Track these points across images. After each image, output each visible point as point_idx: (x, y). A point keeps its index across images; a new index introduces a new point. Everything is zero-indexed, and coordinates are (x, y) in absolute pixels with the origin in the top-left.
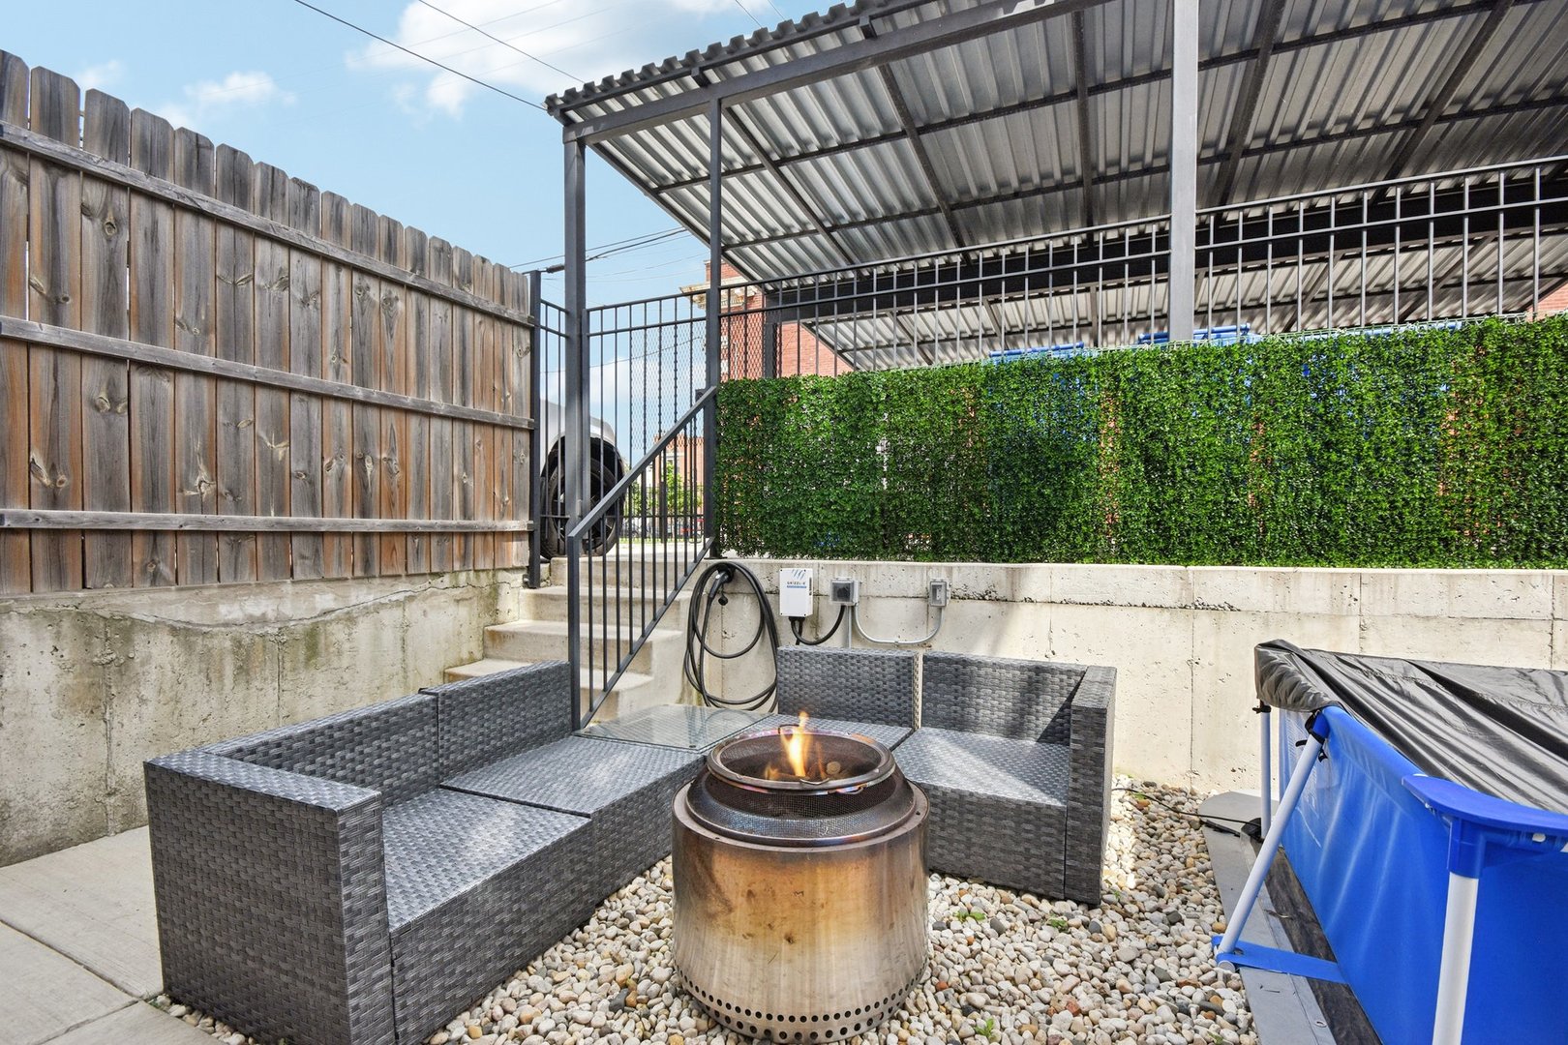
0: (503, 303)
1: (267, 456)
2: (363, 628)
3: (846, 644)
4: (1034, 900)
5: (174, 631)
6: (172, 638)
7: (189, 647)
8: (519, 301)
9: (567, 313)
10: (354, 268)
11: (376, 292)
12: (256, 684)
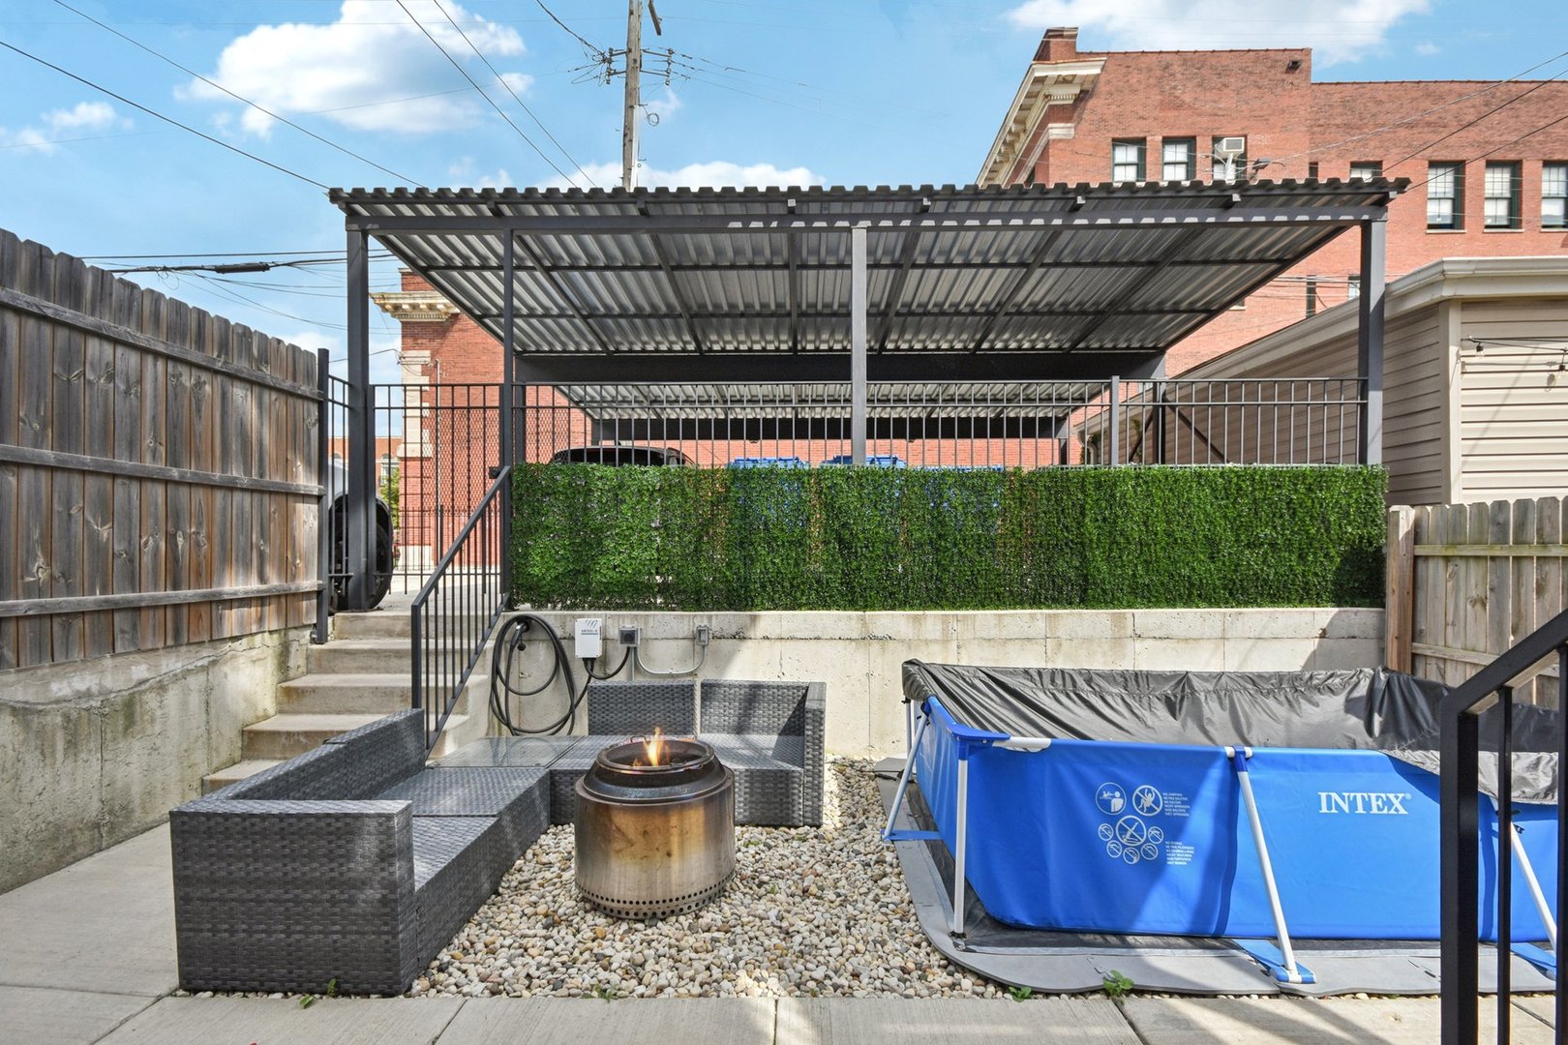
0: (295, 380)
1: (93, 537)
2: (173, 696)
3: (630, 678)
4: (786, 830)
5: (14, 711)
6: (12, 718)
7: (27, 726)
8: (309, 376)
9: (350, 386)
10: (168, 358)
11: (188, 379)
12: (83, 755)
